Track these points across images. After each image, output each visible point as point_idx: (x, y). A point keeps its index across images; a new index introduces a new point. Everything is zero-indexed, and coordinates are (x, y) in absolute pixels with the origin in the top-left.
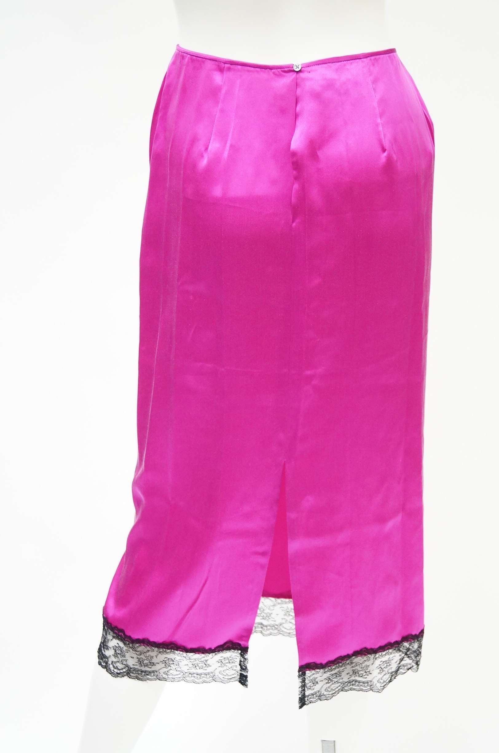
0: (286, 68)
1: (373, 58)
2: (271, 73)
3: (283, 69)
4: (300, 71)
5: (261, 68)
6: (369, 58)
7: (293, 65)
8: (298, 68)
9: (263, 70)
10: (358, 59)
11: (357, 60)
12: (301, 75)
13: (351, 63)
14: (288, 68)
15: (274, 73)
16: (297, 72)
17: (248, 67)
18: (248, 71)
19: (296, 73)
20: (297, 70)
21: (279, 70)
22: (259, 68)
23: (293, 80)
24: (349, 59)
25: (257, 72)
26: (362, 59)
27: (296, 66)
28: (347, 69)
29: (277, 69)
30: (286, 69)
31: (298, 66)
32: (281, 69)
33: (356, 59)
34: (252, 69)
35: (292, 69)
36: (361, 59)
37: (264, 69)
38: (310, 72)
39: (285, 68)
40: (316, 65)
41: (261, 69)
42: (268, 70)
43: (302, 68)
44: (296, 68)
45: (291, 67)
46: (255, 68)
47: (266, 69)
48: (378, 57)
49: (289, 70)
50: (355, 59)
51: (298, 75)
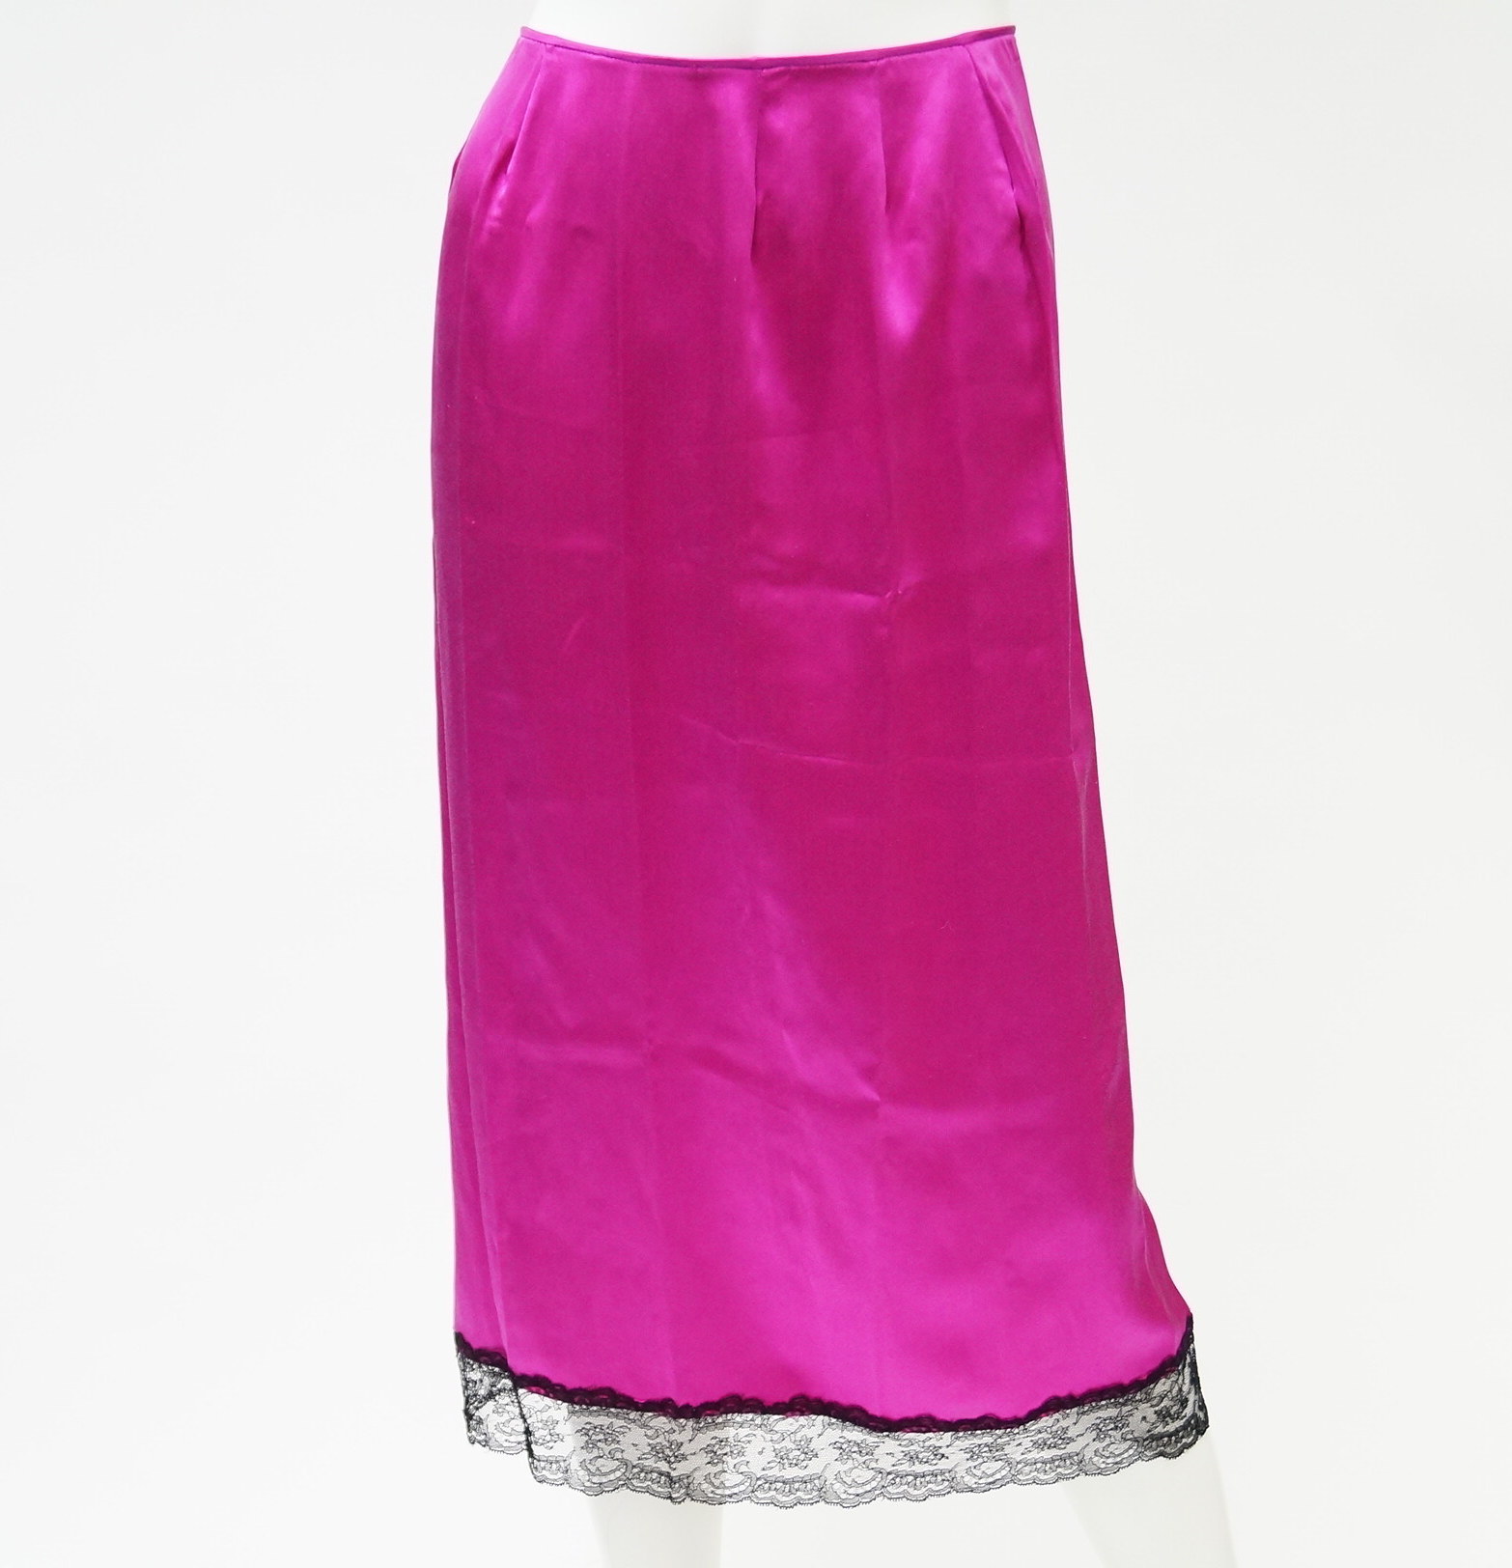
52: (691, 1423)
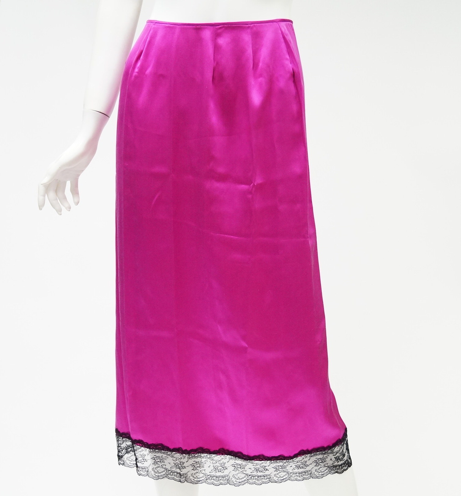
52: (187, 456)
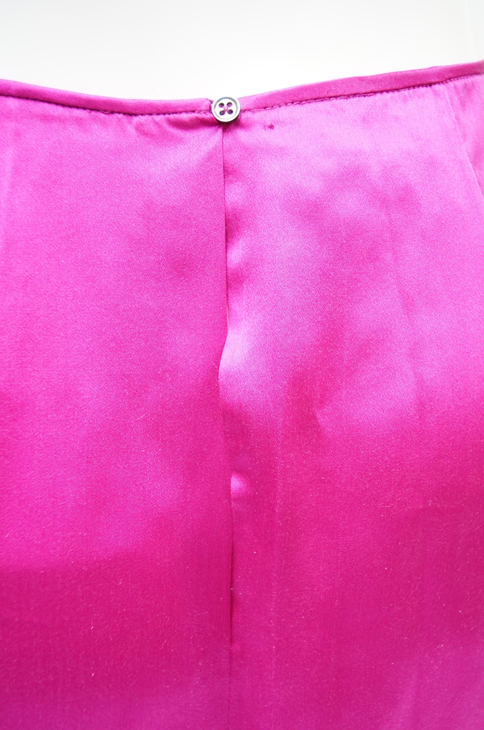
0: (186, 112)
1: (460, 83)
2: (131, 129)
3: (172, 117)
4: (236, 123)
5: (91, 110)
6: (451, 84)
7: (211, 102)
8: (231, 112)
9: (102, 115)
10: (422, 85)
11: (422, 90)
12: (241, 135)
13: (405, 100)
14: (194, 111)
15: (139, 128)
16: (226, 127)
17: (46, 105)
18: (46, 118)
19: (220, 131)
20: (227, 118)
21: (158, 118)
22: (84, 109)
23: (210, 157)
24: (388, 88)
25: (79, 121)
26: (437, 87)
27: (222, 105)
28: (397, 118)
29: (150, 114)
30: (185, 117)
31: (229, 104)
32: (167, 116)
33: (419, 86)
34: (60, 110)
35: (208, 116)
36: (430, 85)
37: (104, 111)
38: (271, 127)
39: (181, 112)
40: (293, 103)
41: (93, 113)
42: (121, 116)
43: (242, 111)
44: (222, 113)
45: (204, 108)
46: (70, 106)
47: (112, 112)
48: (470, 80)
49: (197, 118)
50: (414, 87)
51: (229, 139)
